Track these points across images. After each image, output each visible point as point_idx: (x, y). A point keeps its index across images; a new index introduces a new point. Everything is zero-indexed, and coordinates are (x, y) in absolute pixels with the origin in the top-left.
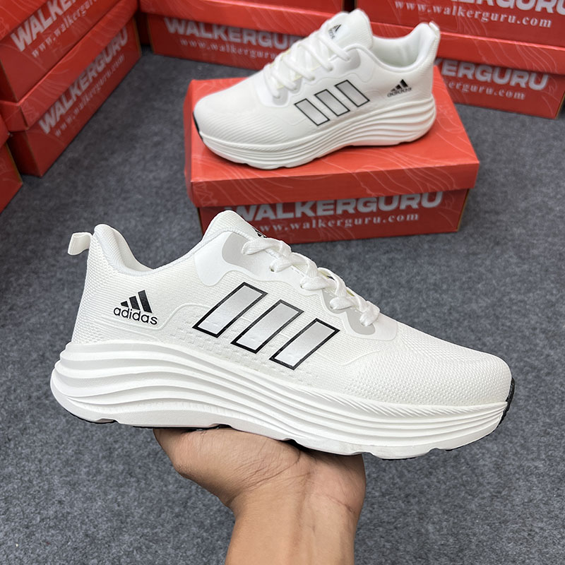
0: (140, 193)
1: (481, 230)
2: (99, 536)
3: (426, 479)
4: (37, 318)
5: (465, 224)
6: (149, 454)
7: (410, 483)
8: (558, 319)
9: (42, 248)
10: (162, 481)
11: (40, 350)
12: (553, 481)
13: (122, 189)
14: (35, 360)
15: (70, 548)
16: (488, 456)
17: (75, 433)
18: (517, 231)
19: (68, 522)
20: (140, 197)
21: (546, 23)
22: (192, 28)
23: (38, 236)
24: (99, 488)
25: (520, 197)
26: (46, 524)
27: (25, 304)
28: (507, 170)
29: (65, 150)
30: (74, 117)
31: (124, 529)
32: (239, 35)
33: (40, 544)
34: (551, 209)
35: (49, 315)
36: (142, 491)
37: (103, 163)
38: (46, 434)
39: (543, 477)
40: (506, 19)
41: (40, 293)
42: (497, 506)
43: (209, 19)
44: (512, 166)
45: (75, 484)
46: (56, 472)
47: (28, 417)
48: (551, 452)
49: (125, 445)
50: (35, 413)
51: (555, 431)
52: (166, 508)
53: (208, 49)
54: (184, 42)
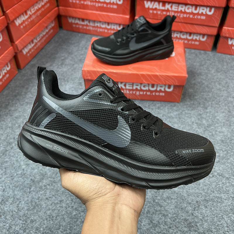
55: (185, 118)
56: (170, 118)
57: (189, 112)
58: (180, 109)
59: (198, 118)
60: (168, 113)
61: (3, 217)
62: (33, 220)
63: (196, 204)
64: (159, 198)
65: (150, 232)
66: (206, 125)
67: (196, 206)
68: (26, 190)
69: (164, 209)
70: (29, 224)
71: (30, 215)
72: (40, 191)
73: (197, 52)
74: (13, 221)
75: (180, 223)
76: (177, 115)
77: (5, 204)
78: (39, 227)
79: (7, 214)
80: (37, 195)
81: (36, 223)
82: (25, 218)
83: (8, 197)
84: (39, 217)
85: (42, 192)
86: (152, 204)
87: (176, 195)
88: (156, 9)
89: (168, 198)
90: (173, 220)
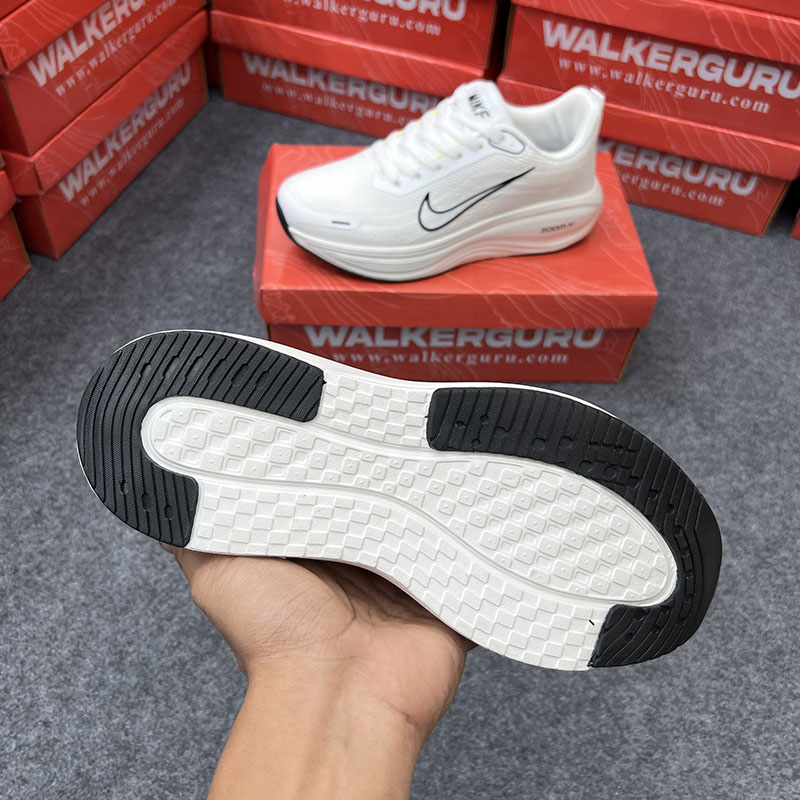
0: (191, 294)
1: (651, 383)
2: (96, 777)
3: (551, 728)
4: (36, 458)
5: (630, 372)
6: (174, 664)
7: (528, 731)
8: (746, 516)
9: (49, 359)
10: (189, 704)
11: (36, 504)
12: (724, 744)
13: (166, 286)
14: (27, 518)
15: (54, 790)
16: (638, 701)
17: (74, 626)
18: (700, 388)
19: (53, 754)
20: (190, 298)
21: (763, 107)
22: (280, 70)
23: (46, 342)
24: (101, 707)
25: (707, 340)
26: (23, 754)
27: (19, 438)
28: (691, 302)
29: (92, 224)
30: (109, 181)
31: (132, 769)
32: (342, 84)
33: (13, 781)
34: (747, 362)
35: (53, 455)
36: (160, 716)
37: (143, 246)
38: (34, 625)
39: (711, 737)
40: (709, 96)
41: (42, 423)
42: (644, 773)
43: (304, 59)
44: (698, 297)
45: (68, 700)
46: (44, 680)
47: (11, 598)
48: (724, 703)
49: (143, 649)
50: (20, 593)
51: (731, 672)
52: (192, 743)
53: (300, 99)
54: (267, 87)
59: (732, 512)
88: (584, 56)
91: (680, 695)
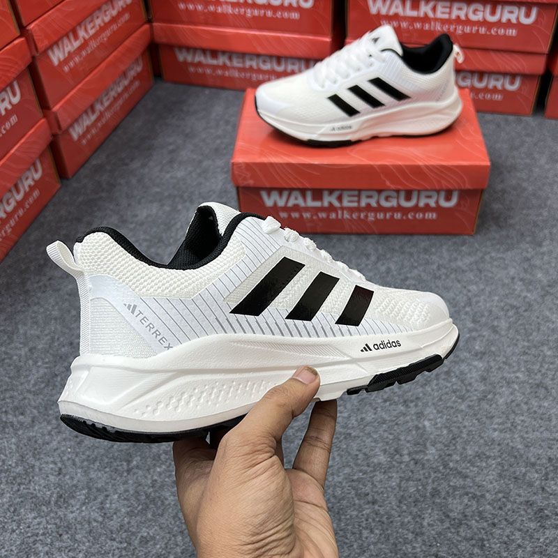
55: (494, 269)
56: (456, 271)
57: (499, 256)
58: (477, 250)
60: (450, 261)
61: (65, 537)
62: (146, 538)
63: (549, 465)
64: (458, 458)
65: (448, 540)
66: (545, 281)
67: (548, 469)
68: (118, 466)
69: (474, 481)
70: (136, 548)
71: (137, 526)
72: (155, 465)
73: (499, 118)
74: (93, 544)
75: (518, 512)
76: (471, 264)
77: (69, 505)
78: (164, 552)
79: (76, 529)
80: (149, 477)
81: (155, 544)
82: (124, 535)
83: (74, 488)
84: (161, 528)
85: (160, 467)
86: (441, 472)
87: (498, 448)
89: (479, 456)
90: (498, 506)
91: (501, 365)
